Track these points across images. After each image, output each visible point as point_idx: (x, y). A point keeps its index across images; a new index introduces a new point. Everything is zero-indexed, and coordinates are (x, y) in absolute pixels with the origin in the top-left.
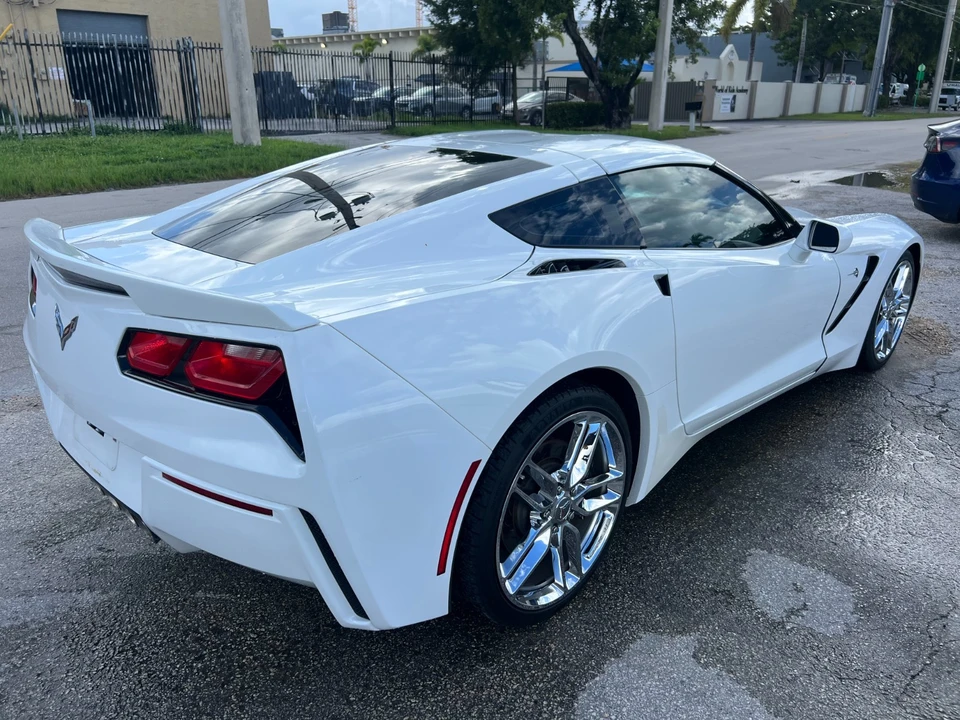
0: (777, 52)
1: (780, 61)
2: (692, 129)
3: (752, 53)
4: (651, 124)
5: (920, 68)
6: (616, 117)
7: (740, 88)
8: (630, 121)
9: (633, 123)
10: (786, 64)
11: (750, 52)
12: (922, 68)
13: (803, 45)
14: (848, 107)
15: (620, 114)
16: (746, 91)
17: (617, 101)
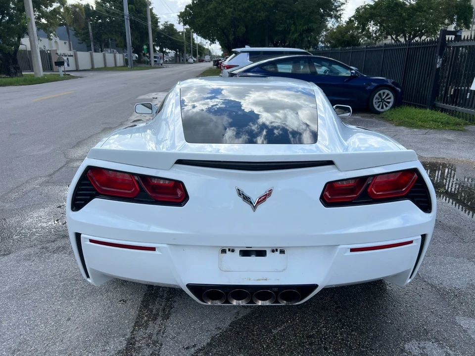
0: (77, 37)
1: (80, 42)
2: (62, 76)
3: (69, 37)
4: (36, 73)
5: (144, 47)
6: (12, 70)
7: (69, 54)
8: (21, 72)
9: (23, 73)
10: (82, 43)
11: (67, 36)
12: (145, 47)
13: (91, 34)
14: (118, 65)
15: (14, 68)
16: (72, 56)
17: (11, 61)
